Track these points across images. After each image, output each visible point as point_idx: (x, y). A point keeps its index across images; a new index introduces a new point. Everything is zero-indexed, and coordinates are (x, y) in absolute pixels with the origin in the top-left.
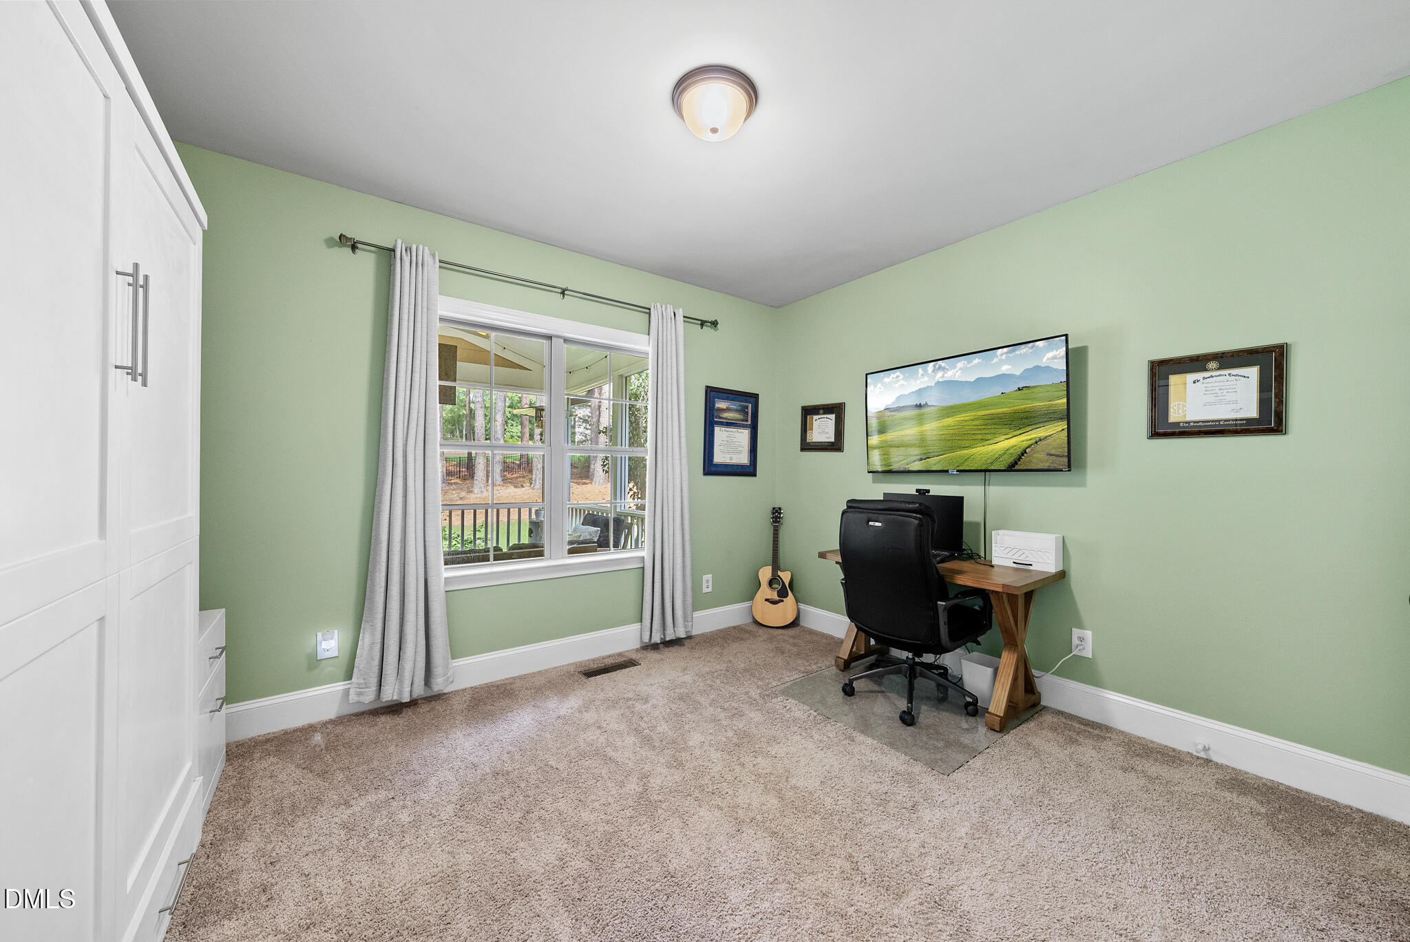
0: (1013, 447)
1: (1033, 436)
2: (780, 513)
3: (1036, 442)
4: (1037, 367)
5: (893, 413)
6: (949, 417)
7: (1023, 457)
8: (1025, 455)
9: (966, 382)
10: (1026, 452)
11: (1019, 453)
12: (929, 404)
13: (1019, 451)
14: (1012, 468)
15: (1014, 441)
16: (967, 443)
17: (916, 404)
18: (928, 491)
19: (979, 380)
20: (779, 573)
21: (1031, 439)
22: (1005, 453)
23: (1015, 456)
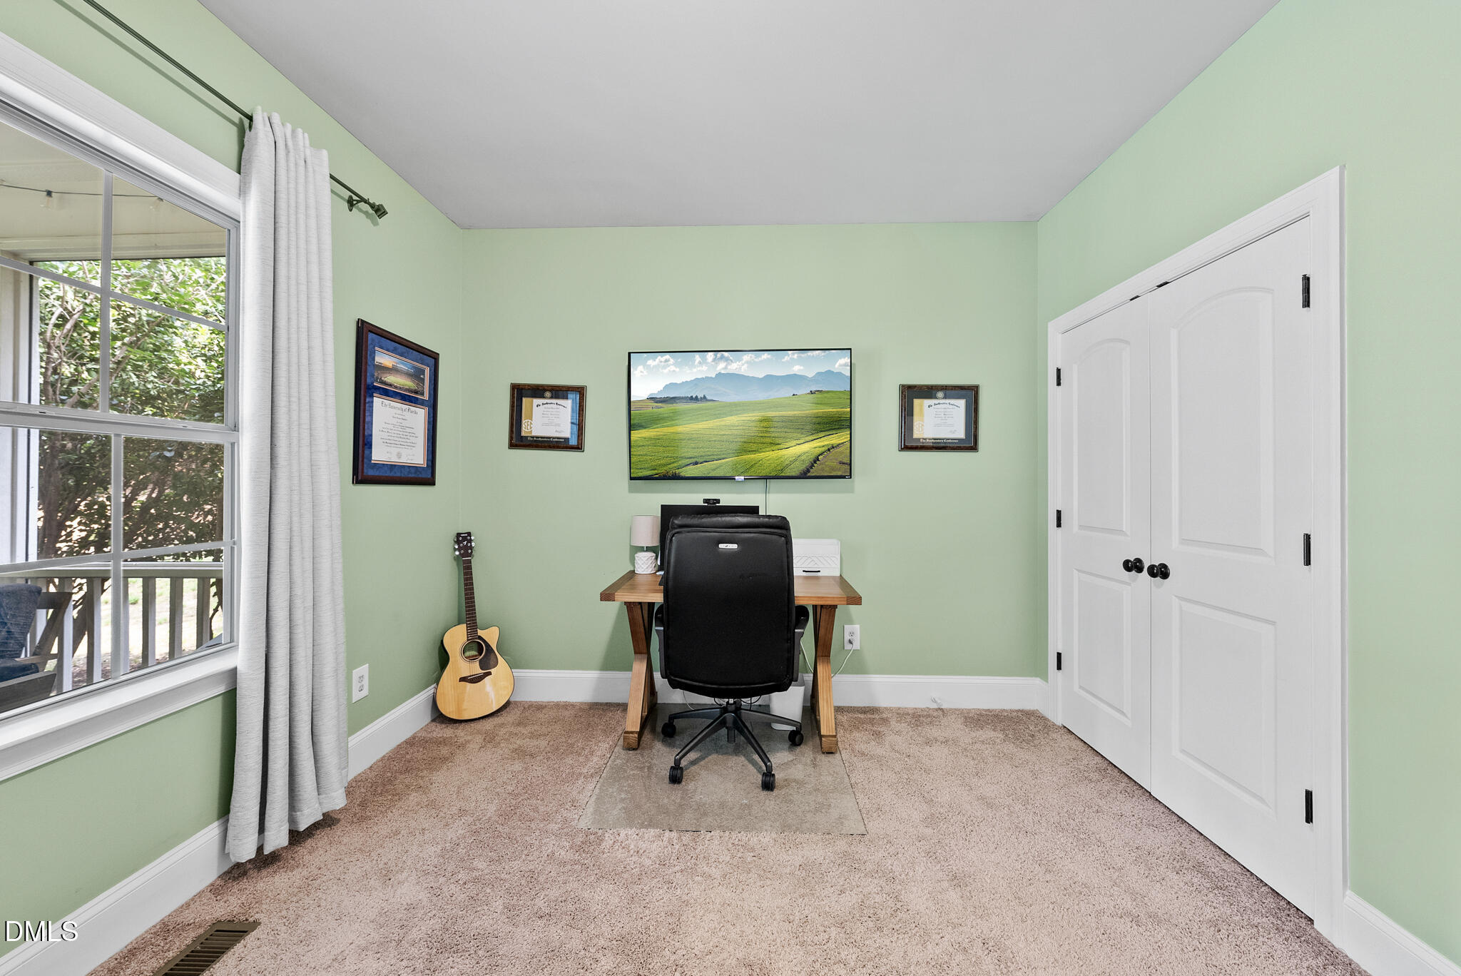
0: (804, 453)
1: (826, 443)
2: (470, 541)
3: (829, 450)
4: (829, 372)
5: (660, 404)
6: (732, 415)
7: (815, 465)
8: (818, 462)
9: (753, 377)
10: (818, 460)
11: (811, 460)
12: (708, 397)
13: (813, 457)
14: (804, 475)
15: (806, 447)
16: (754, 447)
17: (692, 397)
18: (718, 501)
19: (768, 377)
20: (480, 633)
21: (823, 446)
22: (796, 460)
23: (807, 464)
